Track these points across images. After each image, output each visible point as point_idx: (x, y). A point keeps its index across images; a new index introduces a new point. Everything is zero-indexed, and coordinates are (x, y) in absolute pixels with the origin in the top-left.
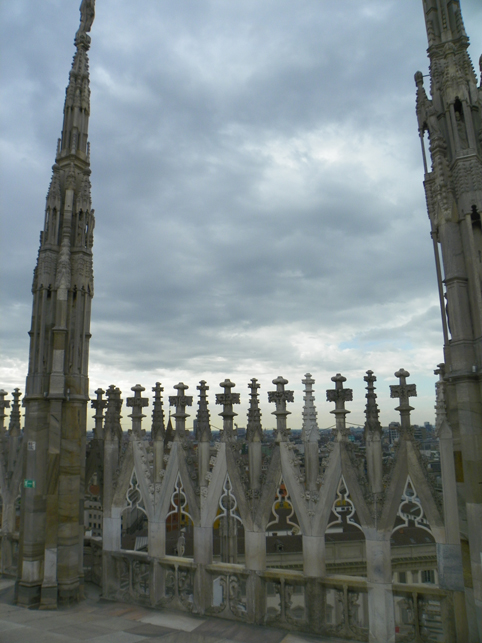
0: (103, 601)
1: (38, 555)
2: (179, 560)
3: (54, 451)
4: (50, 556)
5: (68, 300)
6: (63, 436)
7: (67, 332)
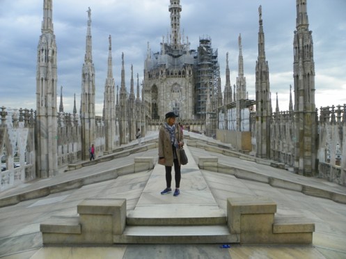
0: (319, 178)
1: (298, 160)
2: (337, 166)
3: (301, 129)
4: (301, 160)
5: (304, 79)
6: (304, 124)
7: (304, 90)
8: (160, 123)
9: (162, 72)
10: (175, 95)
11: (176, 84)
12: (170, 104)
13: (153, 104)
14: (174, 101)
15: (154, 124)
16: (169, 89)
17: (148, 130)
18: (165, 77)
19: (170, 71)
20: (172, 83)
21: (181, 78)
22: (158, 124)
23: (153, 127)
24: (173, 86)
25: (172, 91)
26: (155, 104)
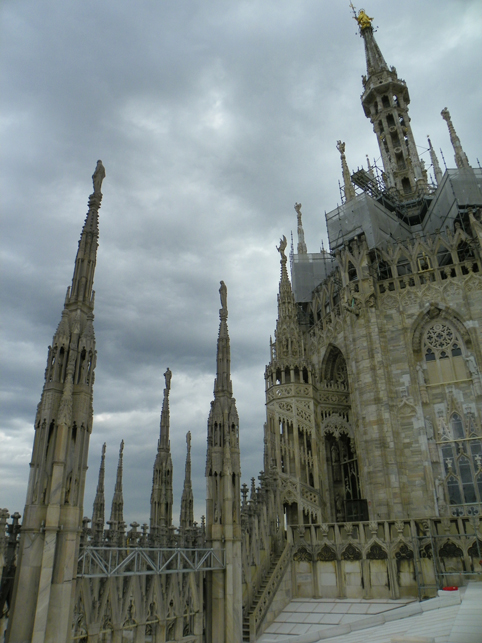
8: (364, 545)
9: (353, 274)
10: (442, 370)
11: (434, 313)
12: (418, 423)
13: (329, 437)
14: (441, 407)
15: (328, 555)
16: (403, 347)
17: (296, 593)
18: (367, 288)
19: (393, 257)
20: (415, 310)
21: (459, 281)
22: (352, 554)
23: (326, 573)
24: (417, 327)
25: (422, 352)
26: (345, 438)
